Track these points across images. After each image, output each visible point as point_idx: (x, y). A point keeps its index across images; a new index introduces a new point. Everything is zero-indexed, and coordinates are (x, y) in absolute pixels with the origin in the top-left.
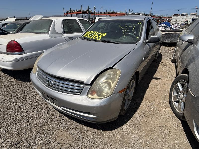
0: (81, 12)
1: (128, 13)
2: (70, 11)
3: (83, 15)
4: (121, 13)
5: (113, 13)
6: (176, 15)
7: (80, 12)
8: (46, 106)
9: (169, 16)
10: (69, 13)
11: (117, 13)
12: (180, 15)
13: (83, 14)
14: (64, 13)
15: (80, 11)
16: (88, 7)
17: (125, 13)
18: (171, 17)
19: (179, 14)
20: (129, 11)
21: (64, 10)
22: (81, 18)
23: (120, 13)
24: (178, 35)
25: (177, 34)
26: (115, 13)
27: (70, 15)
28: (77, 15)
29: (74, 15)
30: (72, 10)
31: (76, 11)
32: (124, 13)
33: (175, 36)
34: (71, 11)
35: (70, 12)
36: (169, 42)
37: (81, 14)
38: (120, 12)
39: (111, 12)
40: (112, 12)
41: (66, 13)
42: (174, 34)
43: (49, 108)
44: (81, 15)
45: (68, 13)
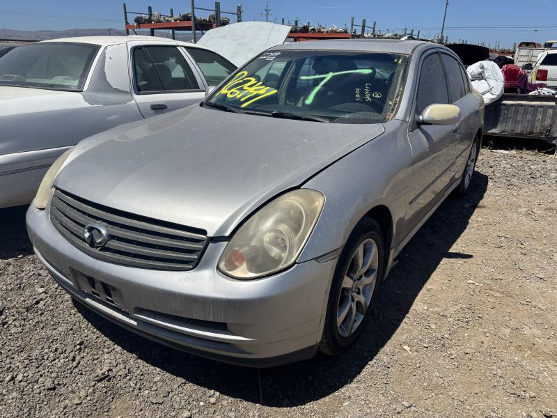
0: (191, 23)
1: (359, 33)
2: (147, 17)
3: (197, 32)
4: (336, 32)
5: (305, 29)
6: (527, 44)
7: (186, 24)
8: (72, 329)
9: (507, 48)
10: (146, 23)
11: (319, 32)
12: (539, 45)
13: (197, 29)
14: (127, 23)
15: (186, 18)
16: (218, 5)
17: (349, 31)
18: (512, 49)
19: (537, 42)
20: (364, 27)
21: (126, 13)
22: (192, 42)
23: (331, 31)
24: (525, 110)
25: (522, 105)
26: (313, 29)
27: (149, 30)
28: (173, 32)
29: (163, 31)
30: (155, 13)
31: (172, 16)
32: (346, 32)
33: (516, 112)
34: (151, 15)
35: (150, 21)
36: (498, 132)
37: (189, 28)
38: (330, 29)
39: (300, 26)
40: (302, 26)
41: (132, 22)
42: (512, 105)
43: (85, 335)
44: (191, 32)
45: (139, 21)
